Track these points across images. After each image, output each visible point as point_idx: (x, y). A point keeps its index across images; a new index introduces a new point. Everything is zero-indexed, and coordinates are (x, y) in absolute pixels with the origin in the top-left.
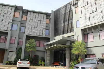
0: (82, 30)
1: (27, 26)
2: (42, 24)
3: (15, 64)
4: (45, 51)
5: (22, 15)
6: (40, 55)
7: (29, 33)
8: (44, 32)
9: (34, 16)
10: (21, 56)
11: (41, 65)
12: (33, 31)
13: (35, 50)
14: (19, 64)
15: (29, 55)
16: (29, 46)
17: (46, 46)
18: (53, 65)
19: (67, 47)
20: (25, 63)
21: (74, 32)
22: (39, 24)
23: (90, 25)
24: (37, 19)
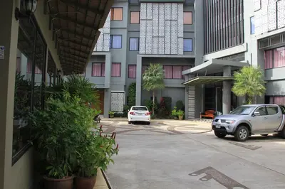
0: (258, 40)
1: (142, 35)
2: (174, 29)
3: (125, 115)
4: (184, 88)
5: (130, 12)
6: (175, 96)
7: (149, 51)
8: (181, 46)
9: (156, 11)
10: (135, 101)
11: (177, 118)
12: (155, 45)
13: (161, 86)
14: (131, 115)
15: (152, 98)
16: (150, 80)
17: (186, 77)
18: (203, 117)
19: (225, 80)
20: (141, 114)
21: (245, 44)
22: (168, 29)
23: (277, 29)
24: (162, 17)
